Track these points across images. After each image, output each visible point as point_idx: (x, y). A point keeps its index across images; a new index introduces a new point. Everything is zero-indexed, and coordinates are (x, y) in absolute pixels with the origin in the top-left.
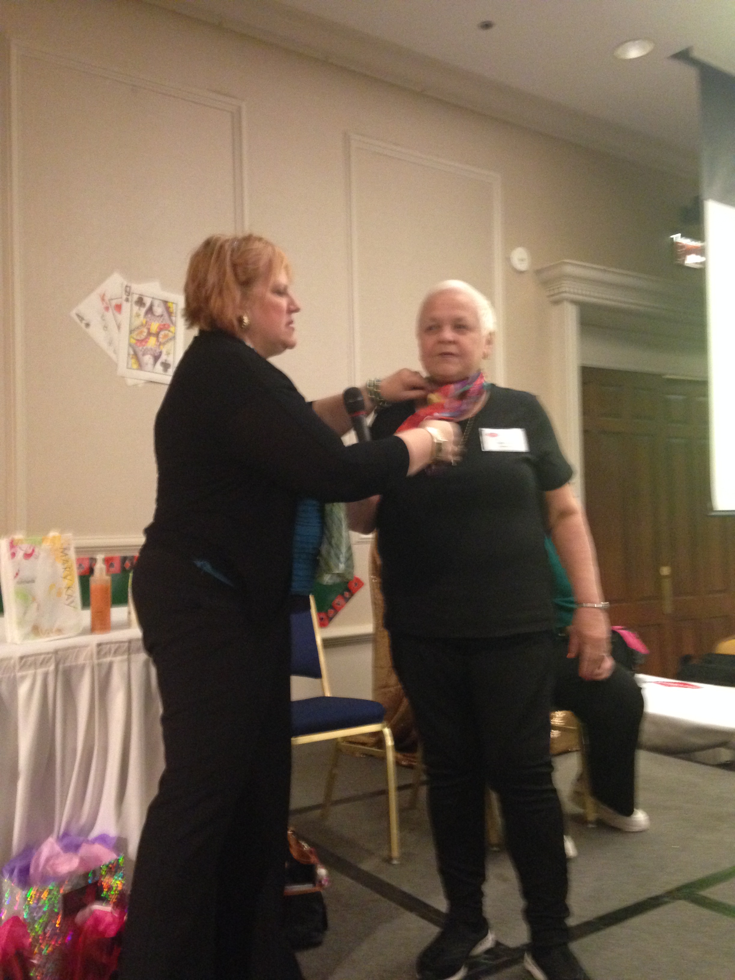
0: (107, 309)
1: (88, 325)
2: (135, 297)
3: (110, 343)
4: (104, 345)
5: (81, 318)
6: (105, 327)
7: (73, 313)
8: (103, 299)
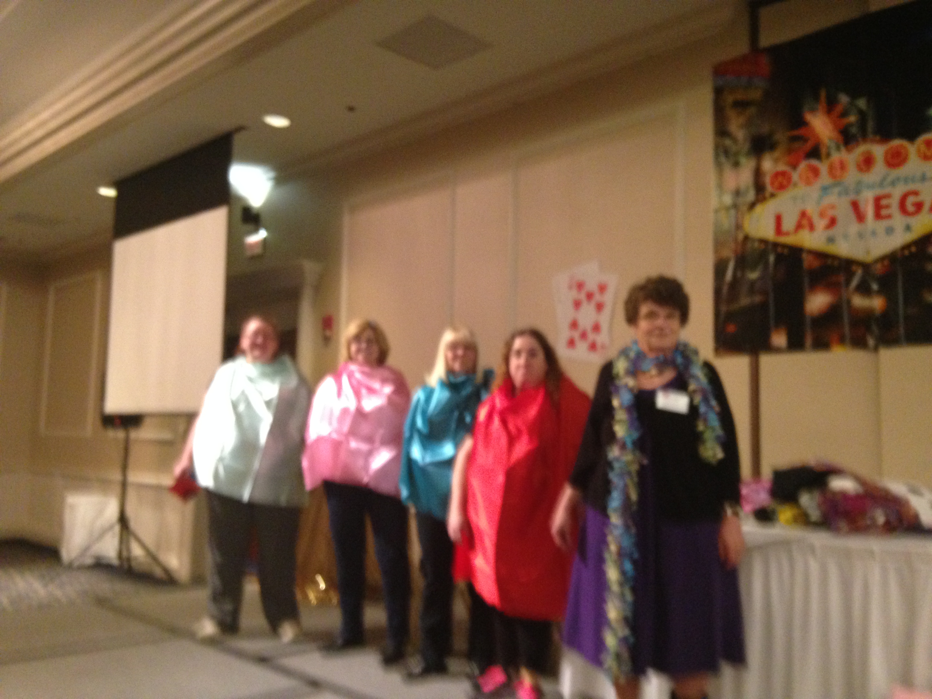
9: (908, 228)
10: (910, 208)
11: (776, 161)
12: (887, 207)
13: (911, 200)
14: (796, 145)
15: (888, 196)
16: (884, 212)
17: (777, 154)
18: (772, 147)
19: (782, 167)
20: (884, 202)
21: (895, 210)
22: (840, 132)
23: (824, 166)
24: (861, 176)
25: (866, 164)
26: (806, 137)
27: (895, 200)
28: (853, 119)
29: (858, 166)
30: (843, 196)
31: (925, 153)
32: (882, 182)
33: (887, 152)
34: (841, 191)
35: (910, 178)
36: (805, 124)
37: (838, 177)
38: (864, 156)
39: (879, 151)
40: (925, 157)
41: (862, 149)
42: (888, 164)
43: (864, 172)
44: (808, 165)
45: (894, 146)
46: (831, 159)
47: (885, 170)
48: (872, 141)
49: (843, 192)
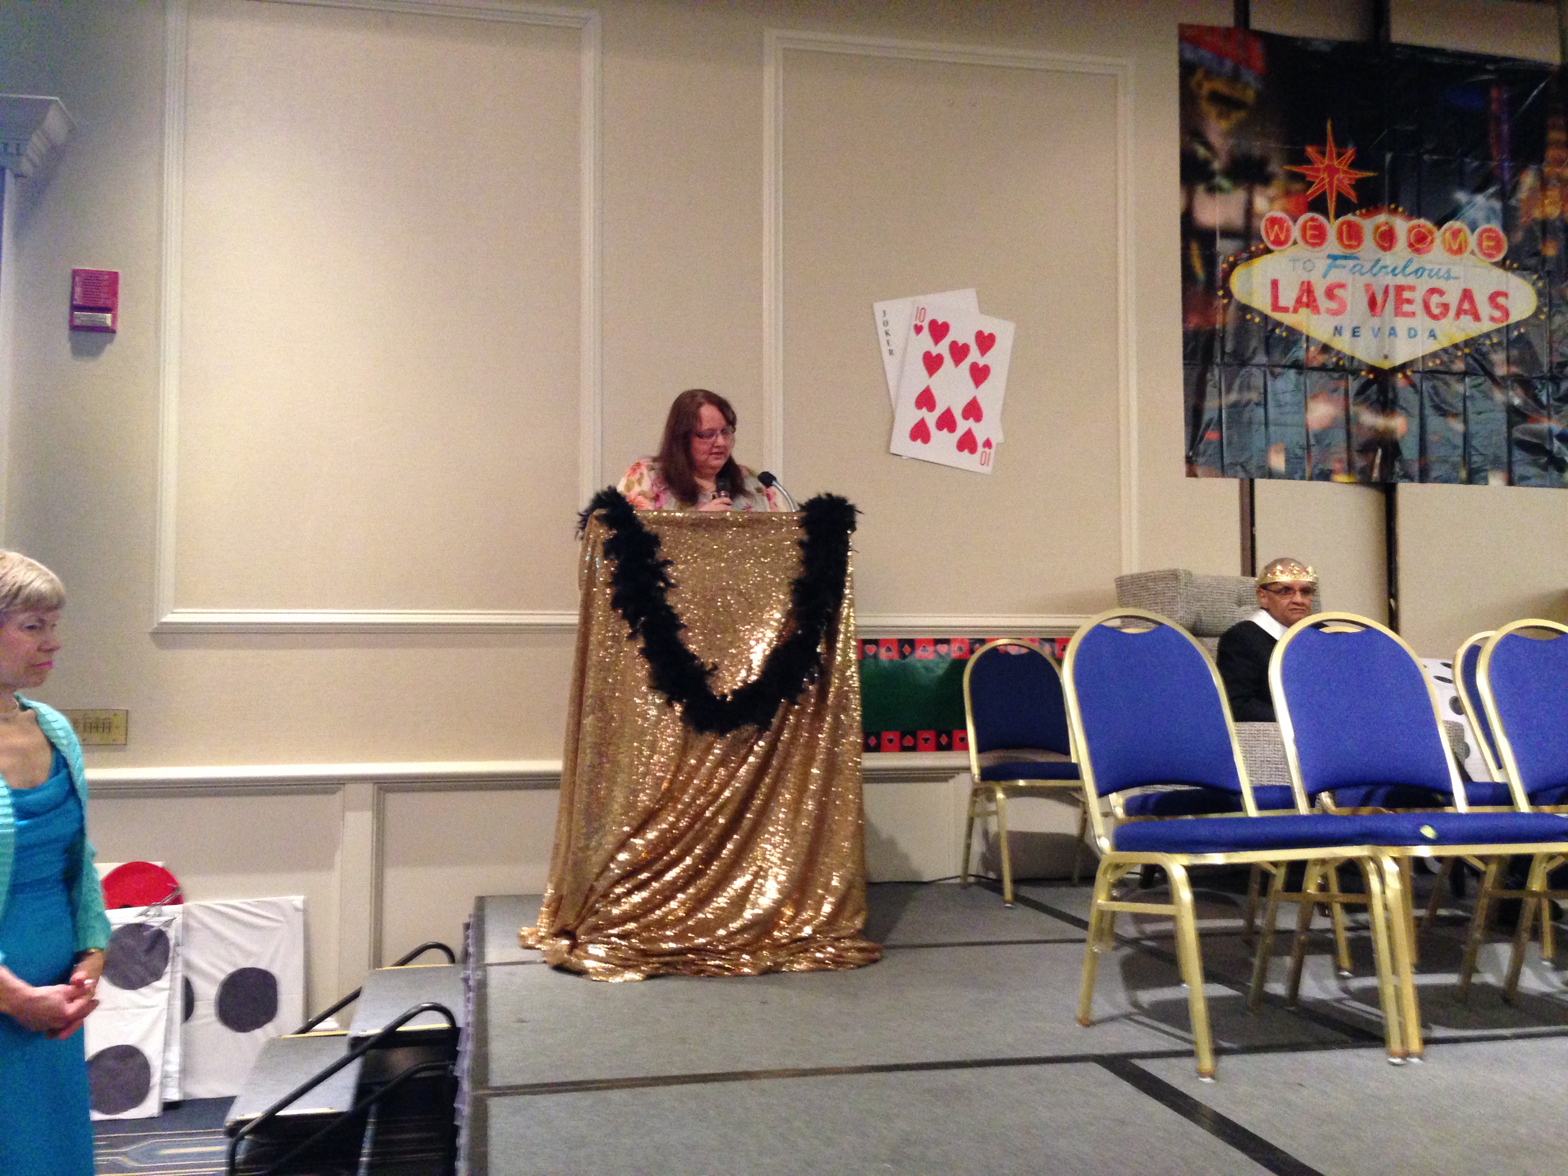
10: (1436, 311)
12: (1409, 301)
13: (1435, 299)
15: (1412, 288)
16: (1406, 308)
19: (1279, 214)
20: (1406, 295)
22: (1354, 187)
23: (1332, 227)
24: (1381, 254)
25: (1387, 239)
26: (1308, 179)
27: (1418, 296)
28: (1371, 174)
29: (1375, 239)
30: (1357, 274)
31: (1450, 245)
32: (1405, 267)
33: (1410, 231)
34: (1354, 267)
35: (1436, 270)
36: (1309, 162)
37: (1350, 247)
38: (1383, 228)
39: (1402, 226)
40: (1450, 250)
41: (1382, 218)
42: (1411, 245)
43: (1385, 249)
44: (1312, 219)
45: (1419, 226)
46: (1341, 219)
47: (1408, 253)
48: (1394, 211)
49: (1357, 268)
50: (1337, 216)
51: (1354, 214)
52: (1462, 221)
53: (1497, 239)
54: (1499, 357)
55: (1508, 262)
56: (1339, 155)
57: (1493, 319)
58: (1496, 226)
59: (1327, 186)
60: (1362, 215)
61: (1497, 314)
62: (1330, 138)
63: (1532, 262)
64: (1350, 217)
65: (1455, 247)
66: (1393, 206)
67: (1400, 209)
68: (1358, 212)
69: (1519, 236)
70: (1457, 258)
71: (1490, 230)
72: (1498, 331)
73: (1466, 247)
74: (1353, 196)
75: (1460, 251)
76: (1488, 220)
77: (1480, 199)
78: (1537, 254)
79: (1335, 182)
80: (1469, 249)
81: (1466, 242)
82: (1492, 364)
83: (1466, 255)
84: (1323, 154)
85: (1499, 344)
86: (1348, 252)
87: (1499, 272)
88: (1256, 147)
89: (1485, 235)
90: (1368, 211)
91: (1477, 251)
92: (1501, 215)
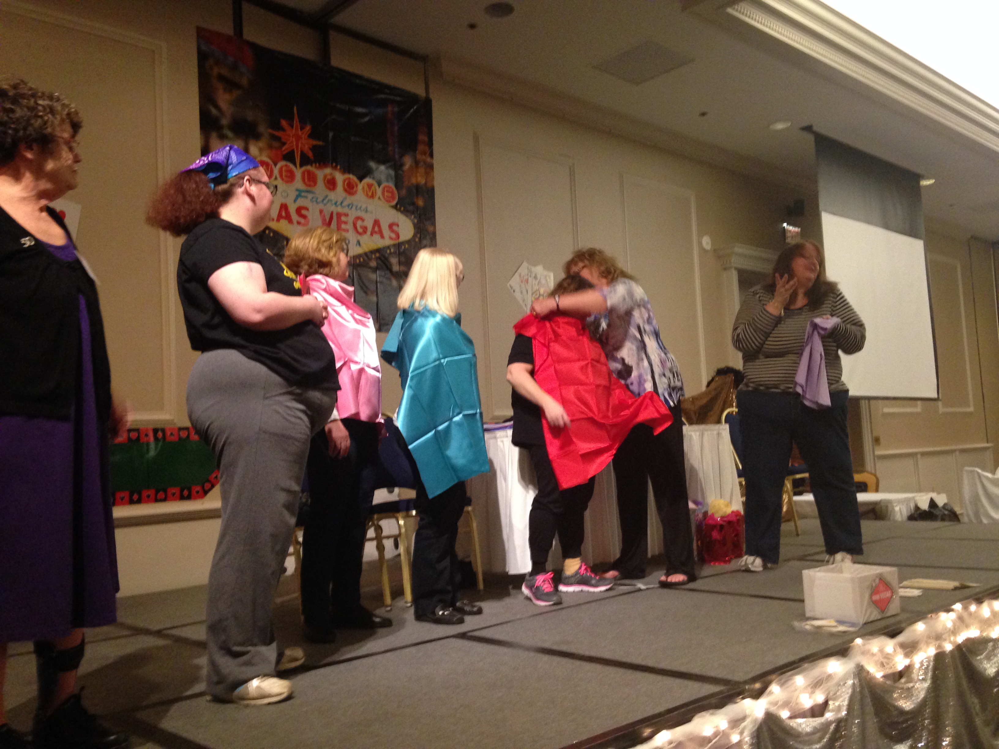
0: (522, 282)
1: (514, 291)
2: (533, 275)
3: (524, 301)
4: (521, 302)
5: (511, 287)
6: (522, 292)
7: (508, 285)
8: (520, 276)
9: (359, 243)
10: (360, 230)
11: (261, 150)
12: (346, 223)
13: (359, 223)
14: (276, 144)
15: (346, 215)
16: (343, 226)
17: (261, 144)
18: (257, 137)
19: (265, 159)
20: (343, 218)
21: (350, 227)
22: (311, 149)
23: (298, 173)
24: (328, 192)
25: (331, 184)
26: (283, 140)
27: (350, 219)
28: (320, 143)
29: (325, 183)
30: (315, 203)
31: (367, 192)
32: (342, 203)
33: (344, 181)
34: (313, 198)
35: (359, 207)
36: (283, 129)
37: (310, 186)
38: (329, 177)
39: (340, 178)
40: (367, 195)
41: (328, 171)
42: (345, 190)
43: (330, 189)
44: (286, 165)
45: (349, 179)
46: (304, 168)
47: (344, 194)
48: (335, 168)
49: (314, 200)
50: (301, 166)
51: (312, 165)
52: (373, 178)
53: (392, 193)
54: (394, 261)
55: (398, 206)
56: (302, 129)
57: (391, 238)
58: (392, 185)
59: (295, 147)
60: (316, 167)
61: (393, 236)
62: (296, 117)
63: (411, 208)
64: (309, 167)
65: (370, 194)
66: (334, 164)
67: (339, 167)
68: (314, 165)
69: (404, 192)
70: (371, 200)
71: (388, 187)
72: (394, 245)
73: (376, 195)
74: (310, 154)
75: (372, 196)
76: (387, 181)
77: (382, 168)
78: (413, 204)
79: (300, 145)
80: (377, 196)
81: (376, 191)
82: (391, 265)
83: (376, 199)
84: (292, 127)
85: (395, 253)
86: (309, 189)
87: (393, 212)
88: (250, 115)
89: (386, 189)
90: (319, 164)
91: (381, 197)
92: (394, 179)
